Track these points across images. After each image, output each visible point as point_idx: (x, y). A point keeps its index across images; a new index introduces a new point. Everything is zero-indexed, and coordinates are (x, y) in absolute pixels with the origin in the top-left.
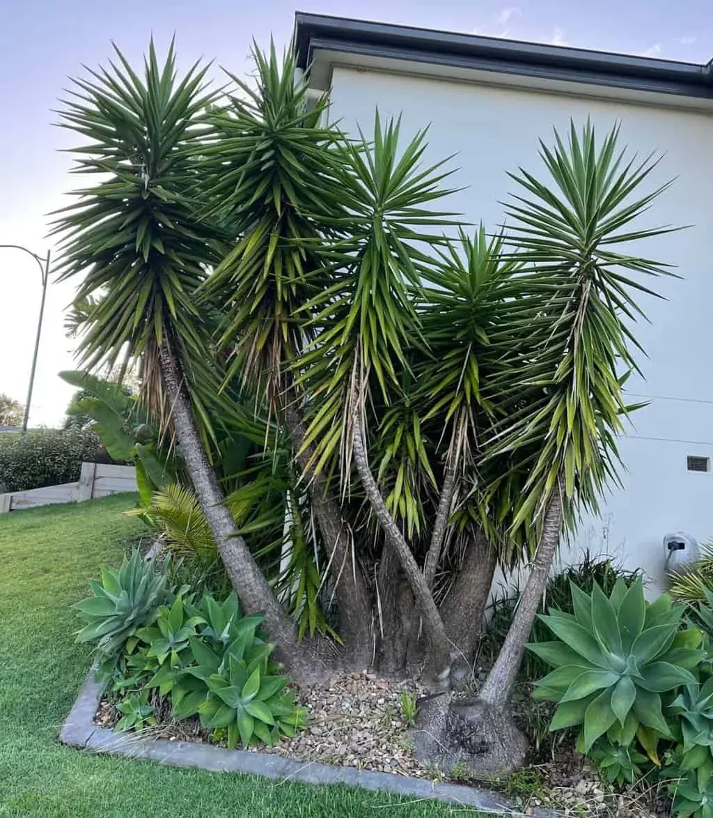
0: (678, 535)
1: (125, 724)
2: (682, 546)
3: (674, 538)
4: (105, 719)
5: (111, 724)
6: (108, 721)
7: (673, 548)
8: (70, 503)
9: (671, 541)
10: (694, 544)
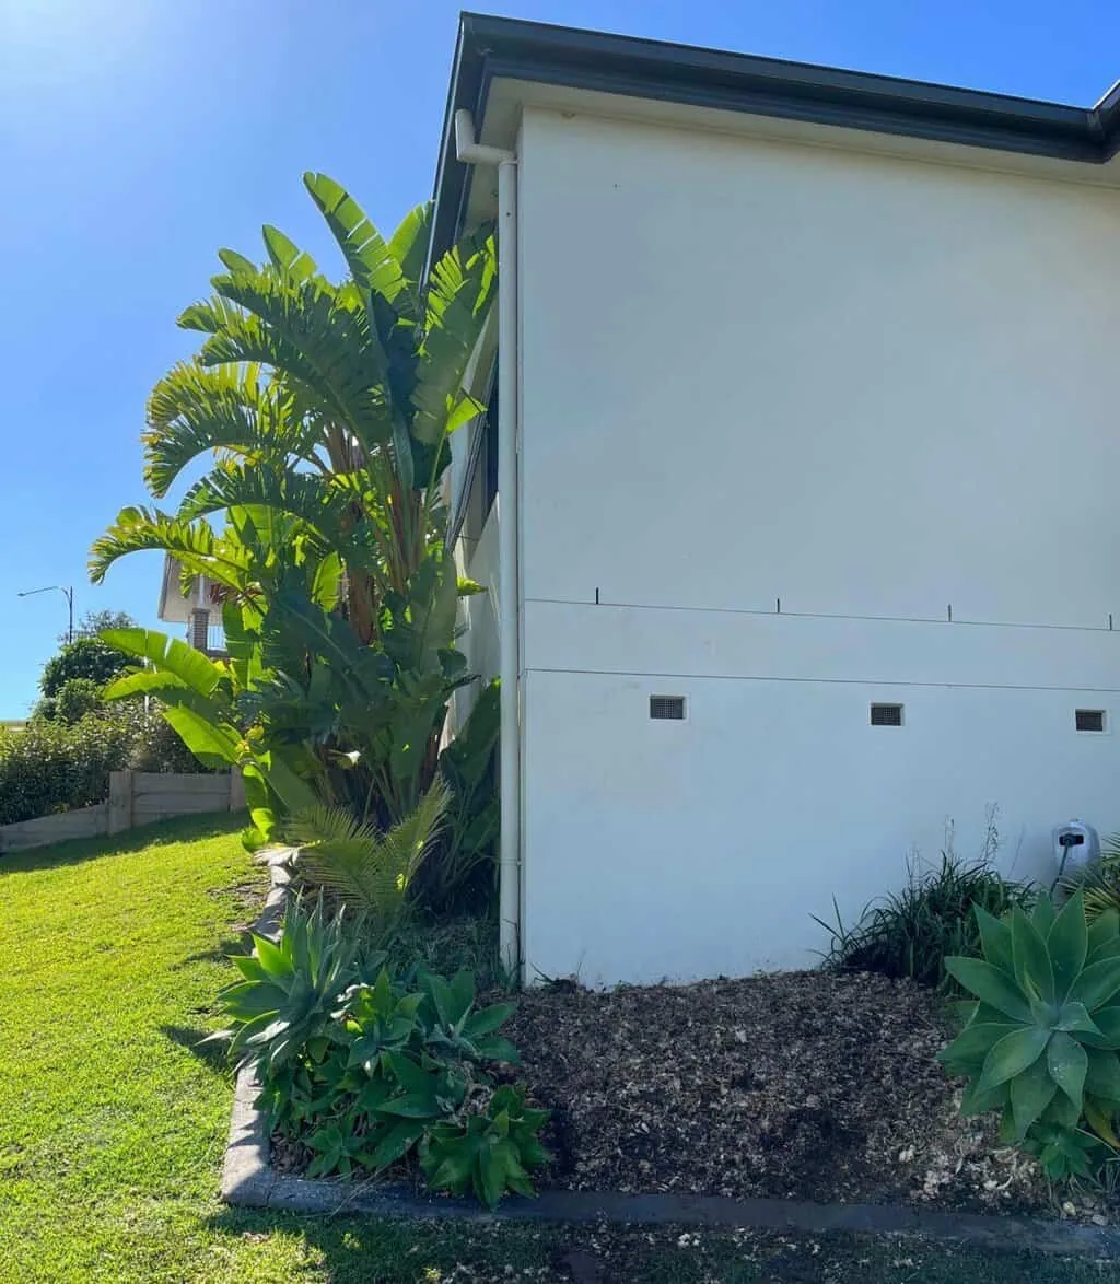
0: (1073, 825)
1: (320, 1165)
2: (1079, 840)
3: (1069, 829)
4: (286, 1161)
5: (296, 1168)
6: (293, 1165)
7: (1067, 843)
8: (97, 837)
9: (1064, 834)
10: (1094, 835)
